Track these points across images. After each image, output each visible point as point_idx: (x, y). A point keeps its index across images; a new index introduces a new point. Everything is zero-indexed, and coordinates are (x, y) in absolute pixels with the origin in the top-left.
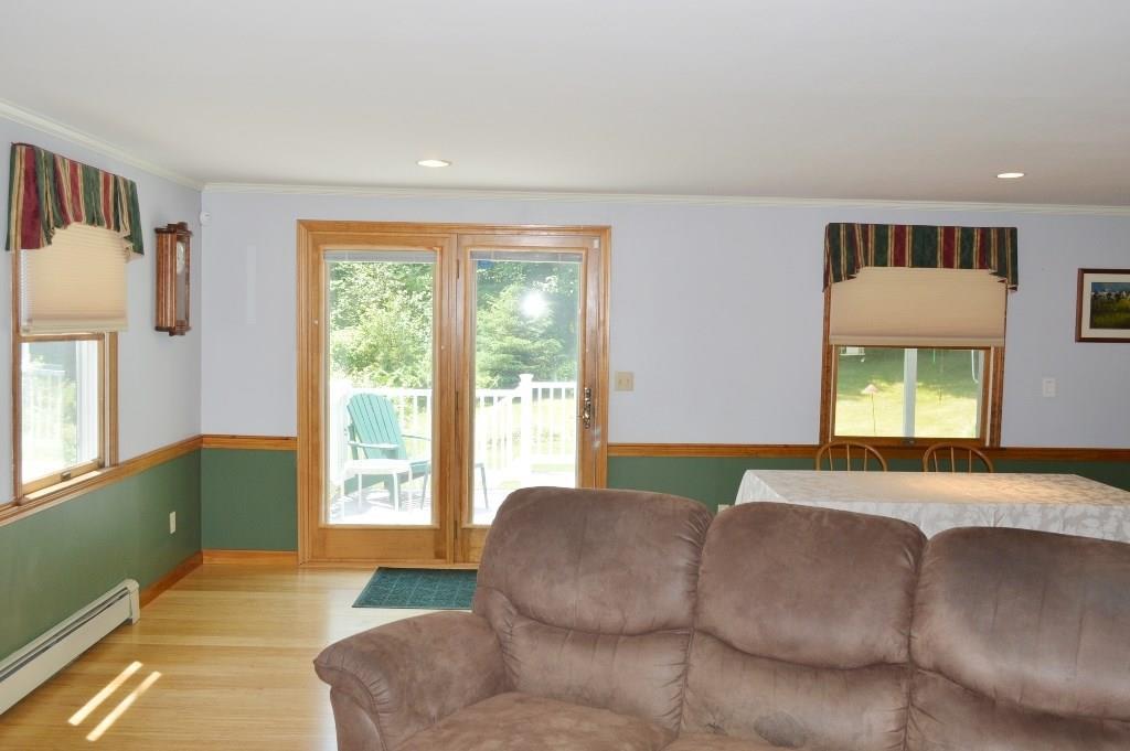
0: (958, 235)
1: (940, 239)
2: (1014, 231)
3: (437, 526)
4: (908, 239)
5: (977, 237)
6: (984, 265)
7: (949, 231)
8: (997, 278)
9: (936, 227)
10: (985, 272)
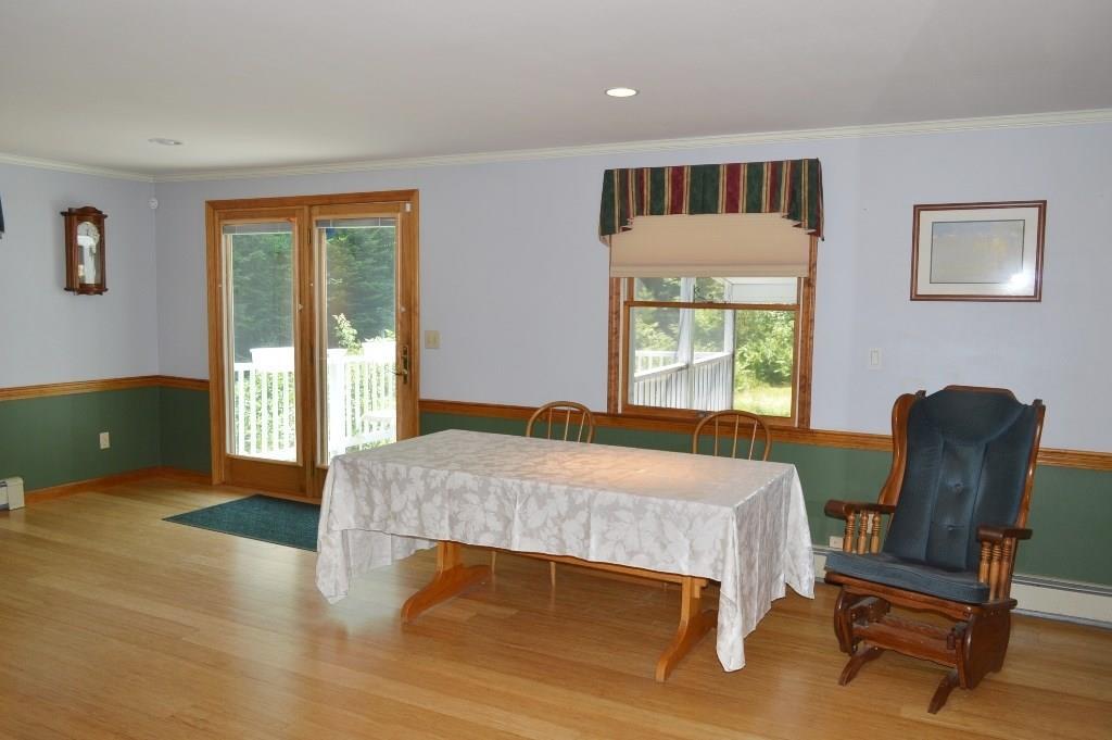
0: (744, 172)
1: (723, 179)
2: (814, 166)
3: (301, 465)
4: (687, 180)
5: (767, 174)
6: (774, 208)
7: (733, 169)
8: (791, 222)
9: (718, 166)
10: (776, 216)
